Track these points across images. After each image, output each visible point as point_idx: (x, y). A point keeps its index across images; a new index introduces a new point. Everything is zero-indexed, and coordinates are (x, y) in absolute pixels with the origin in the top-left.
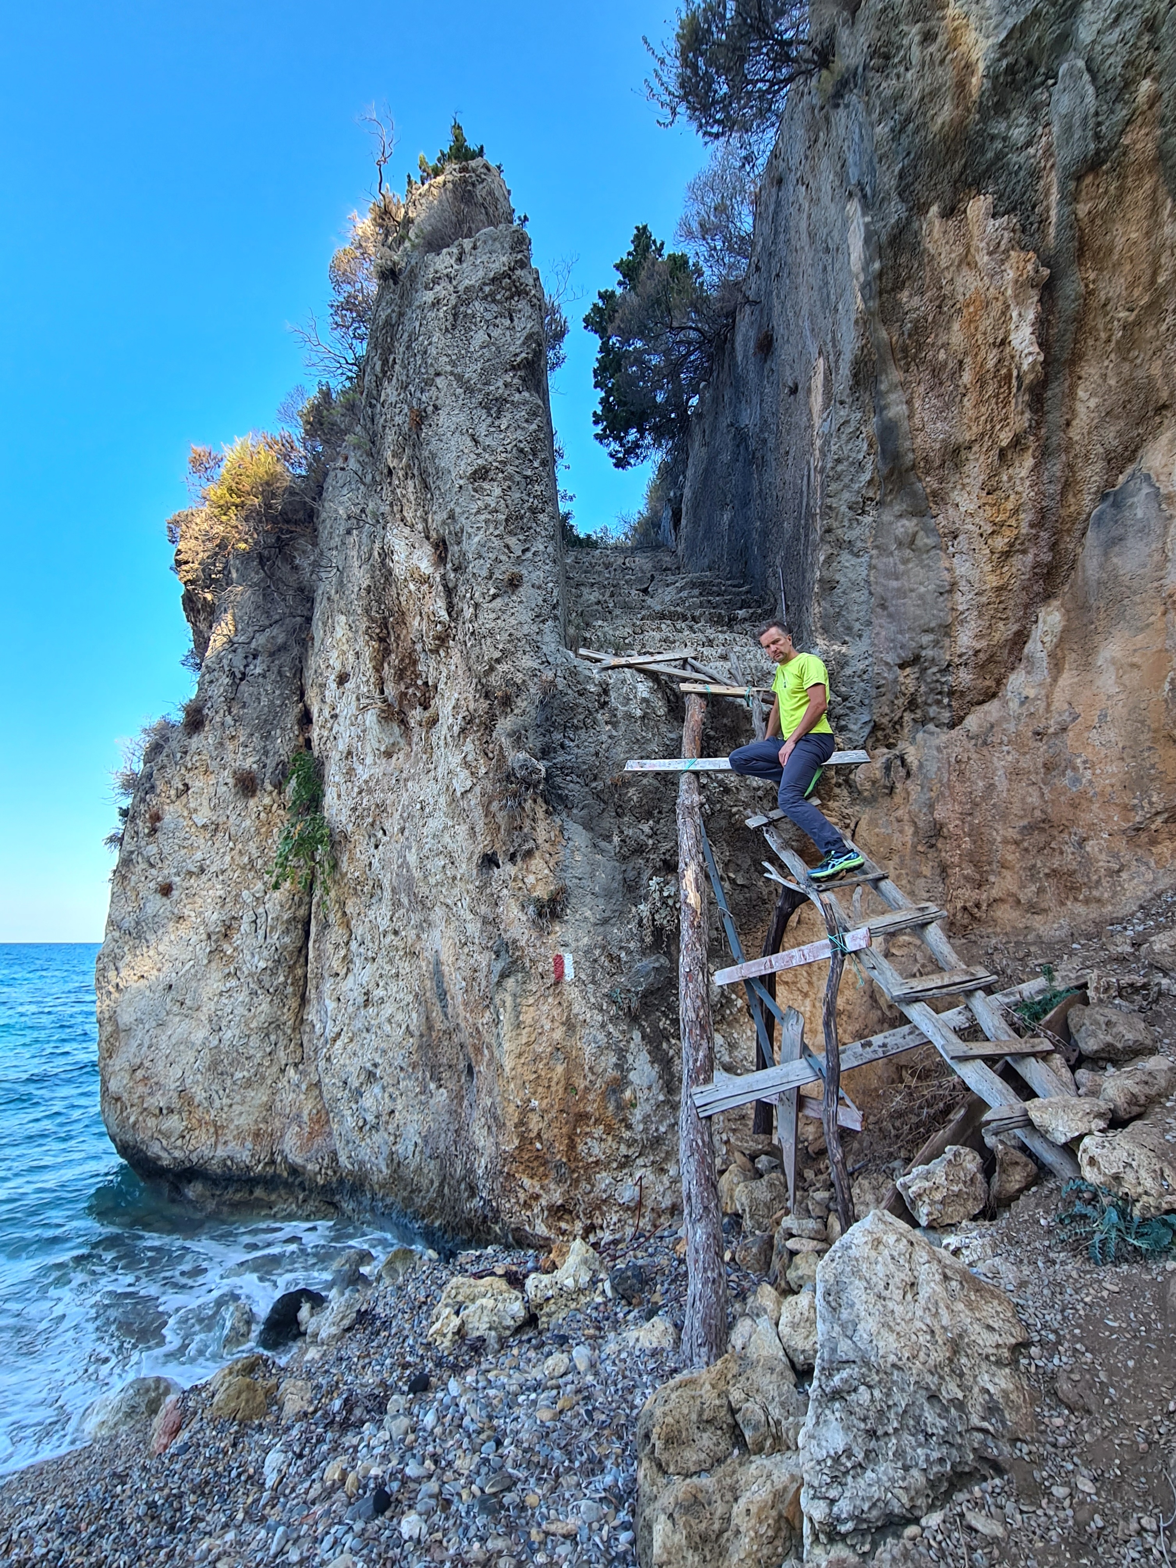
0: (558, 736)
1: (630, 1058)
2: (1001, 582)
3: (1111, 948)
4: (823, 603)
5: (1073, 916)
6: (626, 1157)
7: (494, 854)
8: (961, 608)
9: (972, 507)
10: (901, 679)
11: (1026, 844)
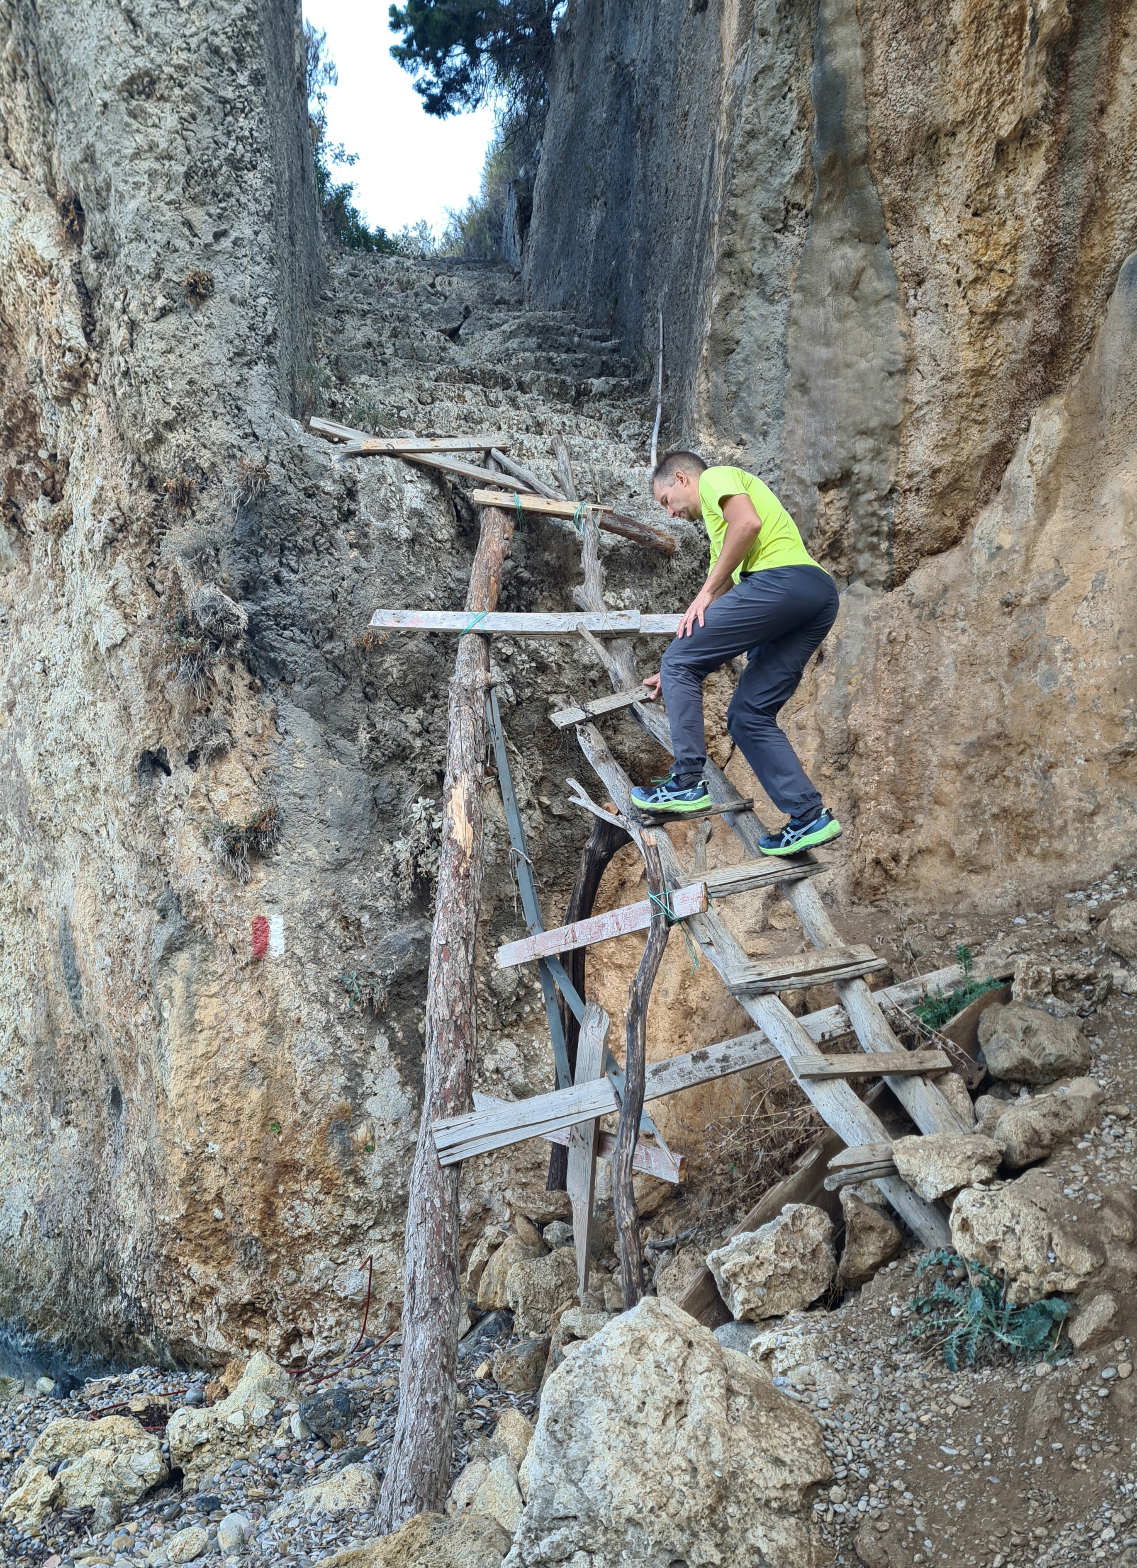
0: (269, 562)
1: (368, 1077)
2: (981, 362)
3: (1061, 923)
4: (713, 375)
5: (1022, 878)
6: (354, 1227)
7: (162, 751)
8: (918, 399)
9: (949, 235)
10: (821, 508)
11: (970, 770)
